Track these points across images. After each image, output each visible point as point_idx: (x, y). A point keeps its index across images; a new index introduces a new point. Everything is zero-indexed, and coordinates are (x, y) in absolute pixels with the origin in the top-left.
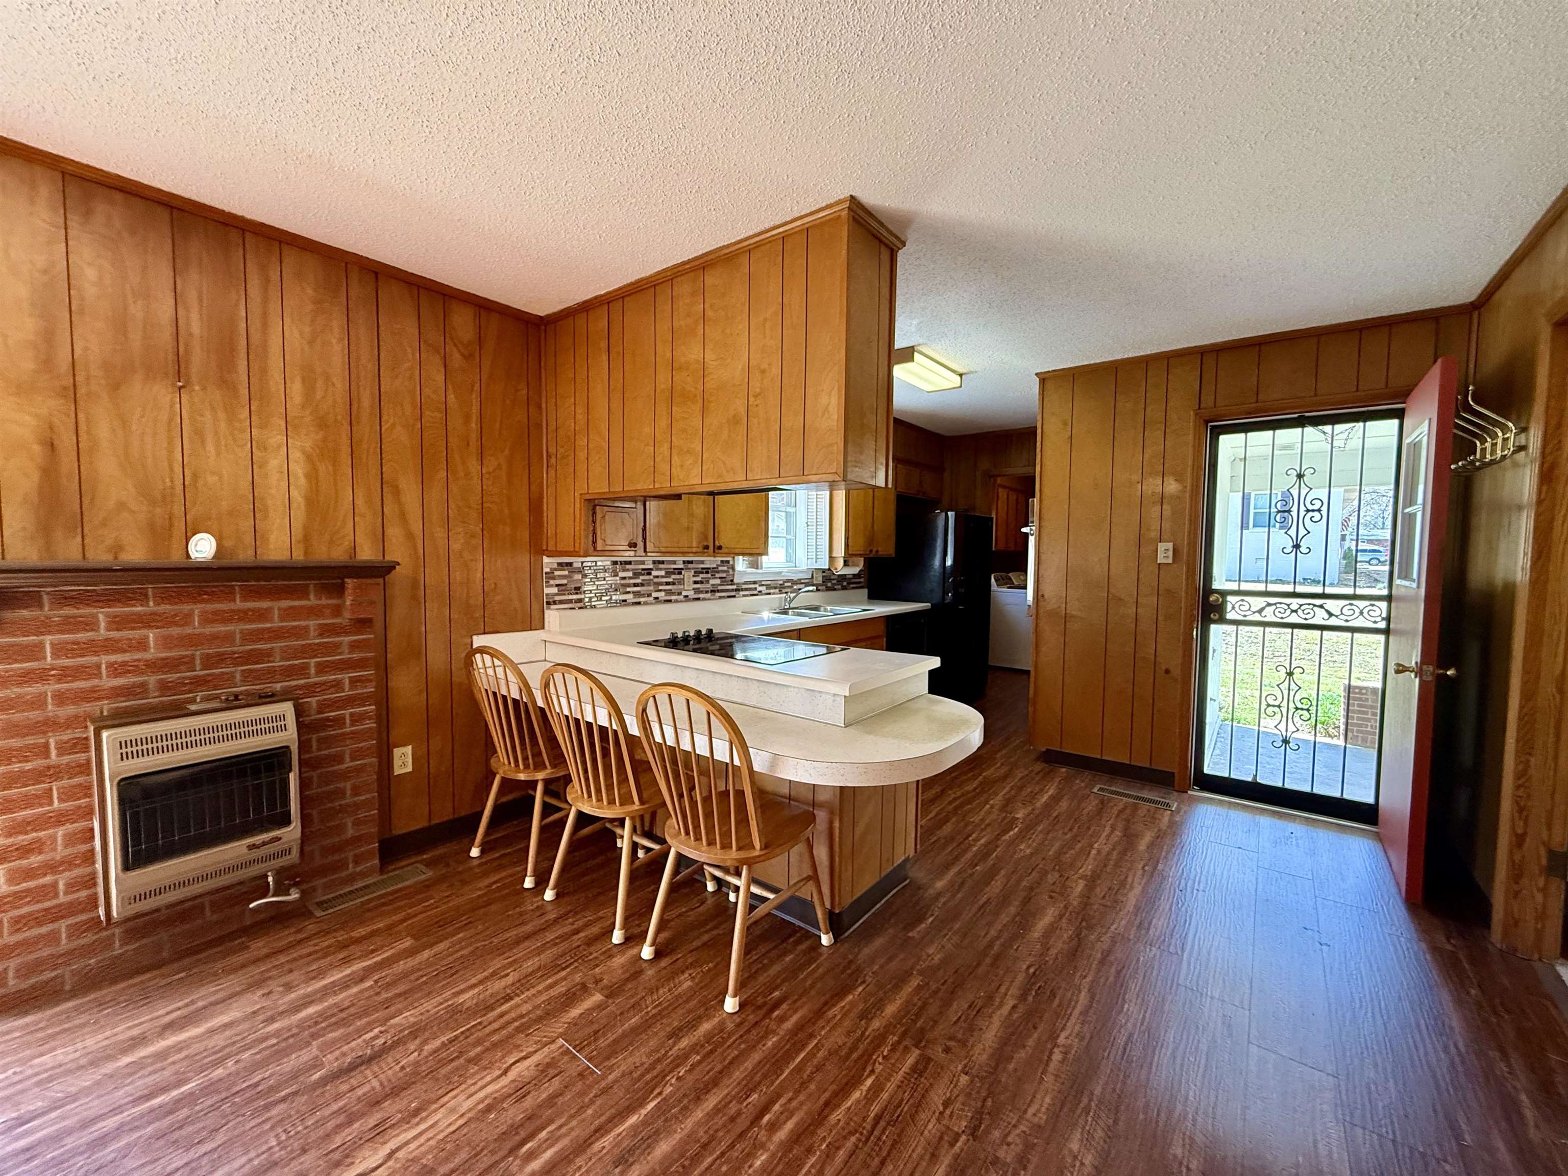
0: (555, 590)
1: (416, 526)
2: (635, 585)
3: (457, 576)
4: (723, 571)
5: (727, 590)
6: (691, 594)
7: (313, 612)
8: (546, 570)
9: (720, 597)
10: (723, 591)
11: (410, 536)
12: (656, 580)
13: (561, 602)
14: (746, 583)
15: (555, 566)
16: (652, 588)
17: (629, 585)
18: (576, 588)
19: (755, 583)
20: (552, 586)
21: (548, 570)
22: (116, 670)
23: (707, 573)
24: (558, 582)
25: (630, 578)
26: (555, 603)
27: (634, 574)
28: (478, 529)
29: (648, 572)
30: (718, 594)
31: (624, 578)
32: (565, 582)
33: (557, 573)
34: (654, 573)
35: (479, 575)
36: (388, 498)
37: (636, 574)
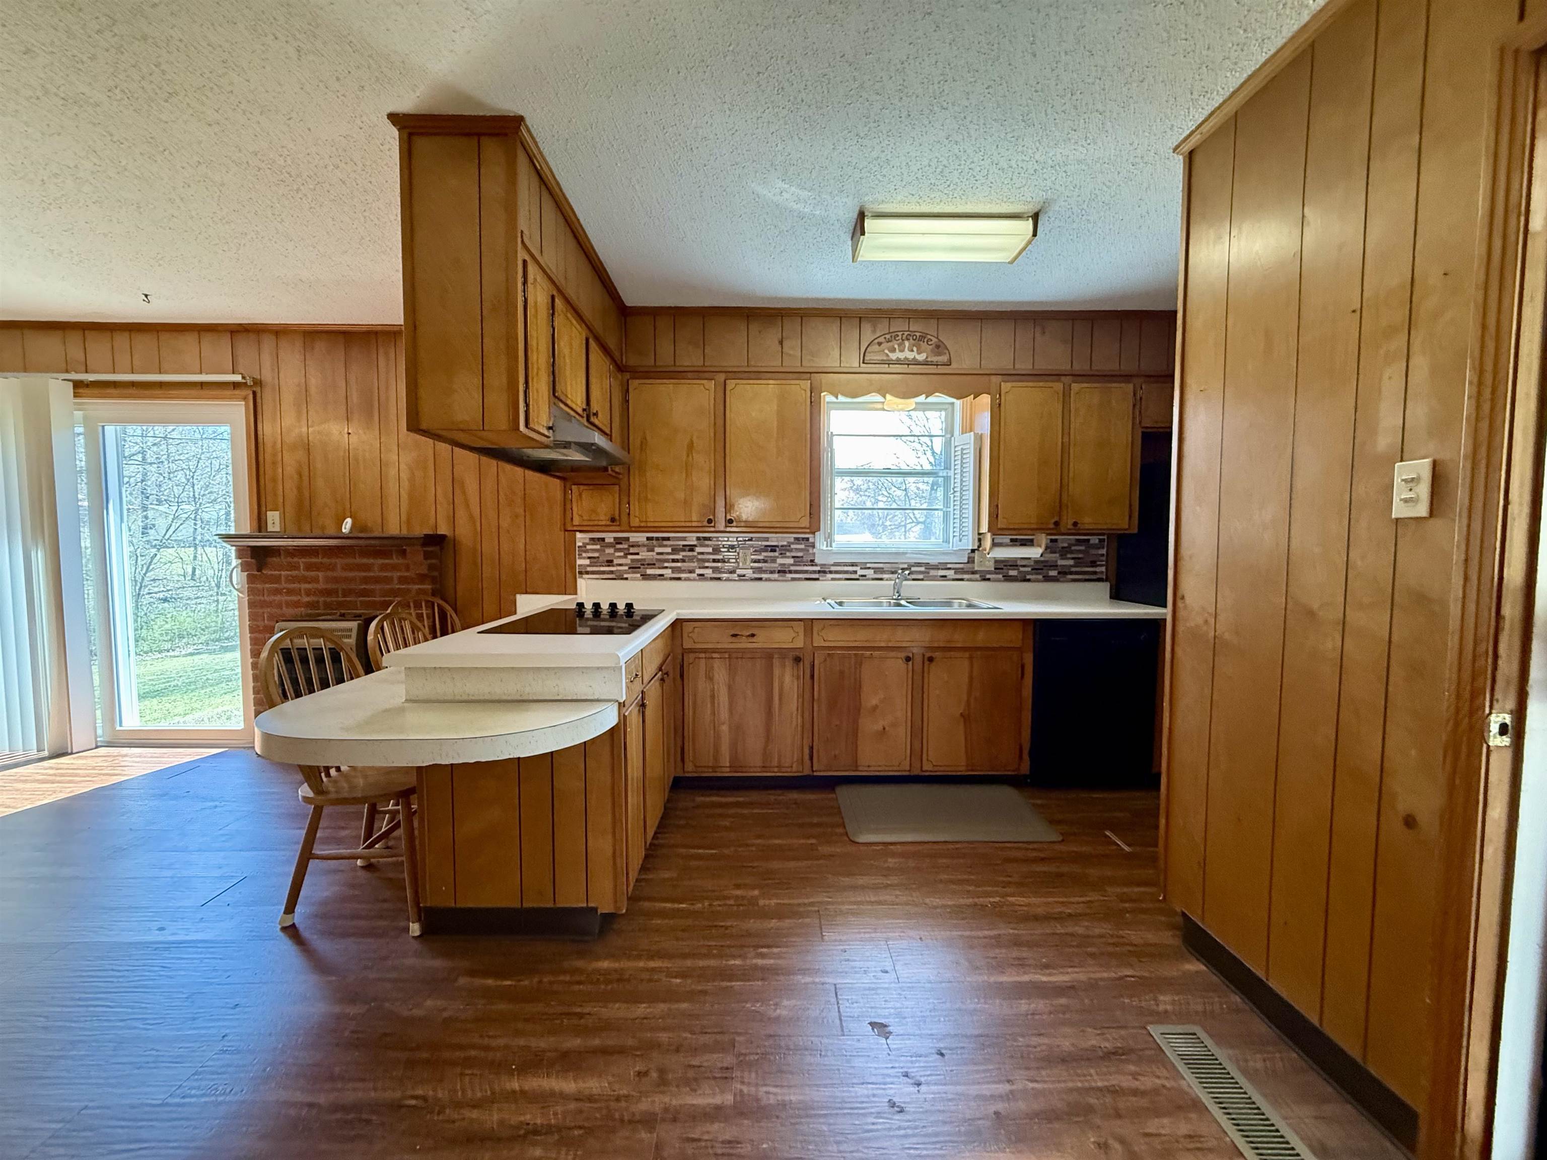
0: (587, 562)
1: (476, 511)
2: (674, 561)
3: (505, 547)
4: (798, 550)
5: (806, 572)
6: (749, 573)
7: (394, 568)
8: (579, 544)
9: (793, 579)
10: (796, 572)
11: (471, 517)
12: (700, 557)
13: (593, 573)
14: (836, 564)
15: (587, 541)
16: (696, 564)
17: (667, 561)
18: (608, 561)
19: (853, 565)
20: (584, 558)
21: (581, 544)
22: (308, 593)
23: (773, 551)
24: (590, 555)
25: (668, 554)
26: (587, 573)
27: (673, 550)
28: (521, 511)
29: (692, 548)
30: (789, 576)
31: (658, 554)
32: (596, 555)
33: (589, 547)
34: (698, 549)
35: (522, 547)
36: (458, 492)
37: (675, 550)
